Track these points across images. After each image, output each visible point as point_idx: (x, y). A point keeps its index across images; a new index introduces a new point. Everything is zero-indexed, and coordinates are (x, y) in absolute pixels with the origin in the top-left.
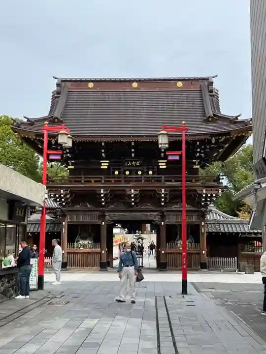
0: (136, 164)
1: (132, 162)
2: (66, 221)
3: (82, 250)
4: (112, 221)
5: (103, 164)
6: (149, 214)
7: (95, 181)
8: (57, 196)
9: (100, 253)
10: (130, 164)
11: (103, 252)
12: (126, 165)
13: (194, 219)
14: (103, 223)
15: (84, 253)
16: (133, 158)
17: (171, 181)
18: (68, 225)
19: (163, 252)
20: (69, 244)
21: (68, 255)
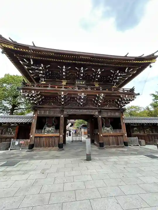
0: (82, 83)
1: (80, 82)
2: (36, 114)
3: (46, 134)
4: (68, 115)
5: (63, 82)
6: (91, 111)
7: (58, 87)
8: (30, 95)
9: (59, 137)
10: (79, 83)
11: (61, 136)
12: (77, 83)
13: (117, 114)
14: (62, 116)
15: (47, 137)
16: (81, 79)
17: (106, 90)
18: (37, 117)
19: (101, 135)
20: (37, 131)
21: (35, 139)
